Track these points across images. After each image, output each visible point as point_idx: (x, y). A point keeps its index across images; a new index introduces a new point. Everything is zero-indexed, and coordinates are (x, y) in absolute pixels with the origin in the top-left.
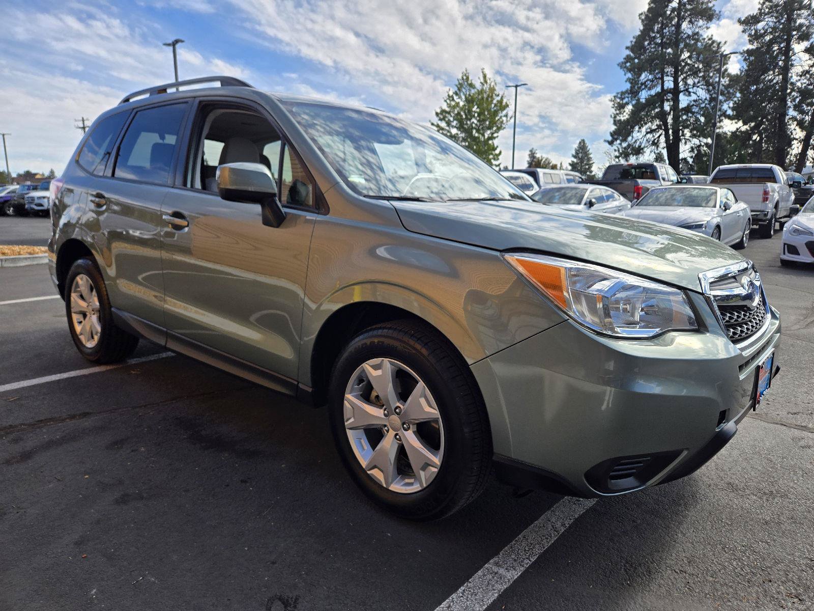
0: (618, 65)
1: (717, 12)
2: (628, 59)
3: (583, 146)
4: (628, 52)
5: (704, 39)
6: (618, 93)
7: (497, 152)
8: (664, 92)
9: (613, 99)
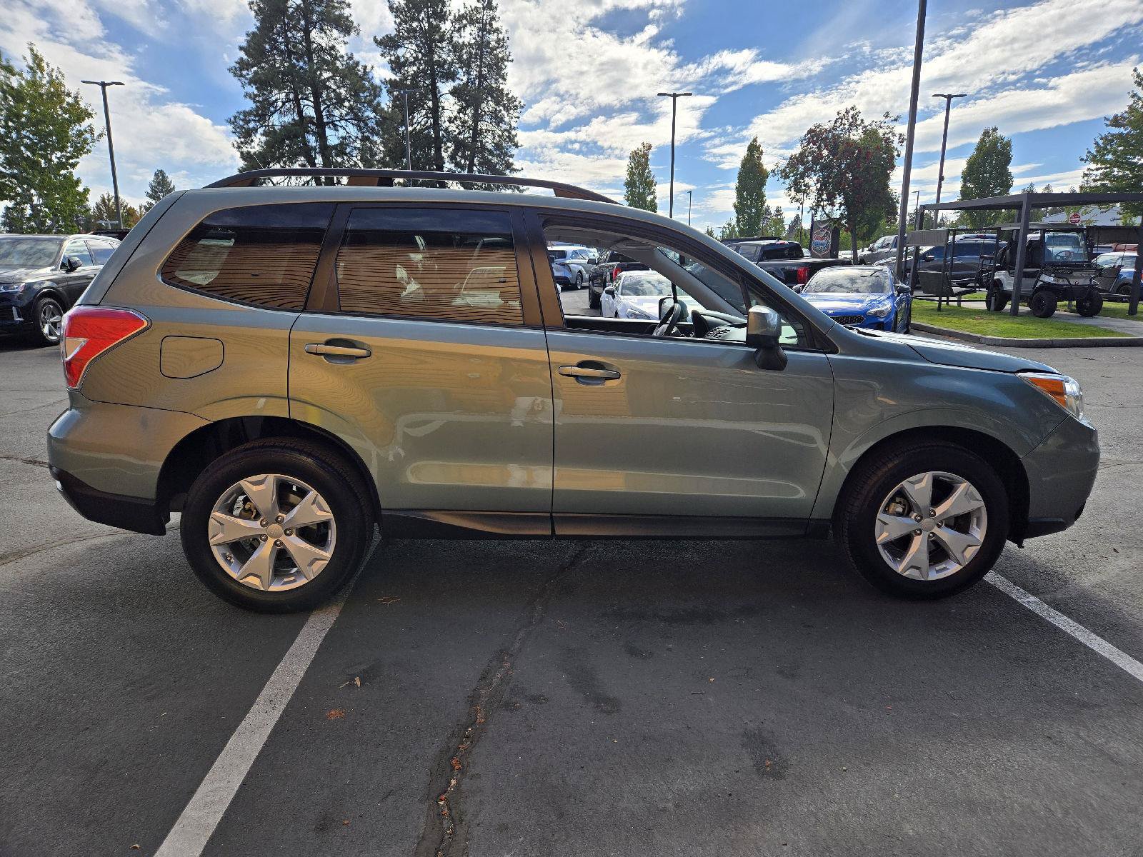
0: (229, 70)
1: (355, 24)
2: (243, 65)
3: (162, 180)
4: (242, 55)
5: (342, 57)
6: (239, 113)
7: (80, 189)
8: (303, 120)
9: (232, 119)
